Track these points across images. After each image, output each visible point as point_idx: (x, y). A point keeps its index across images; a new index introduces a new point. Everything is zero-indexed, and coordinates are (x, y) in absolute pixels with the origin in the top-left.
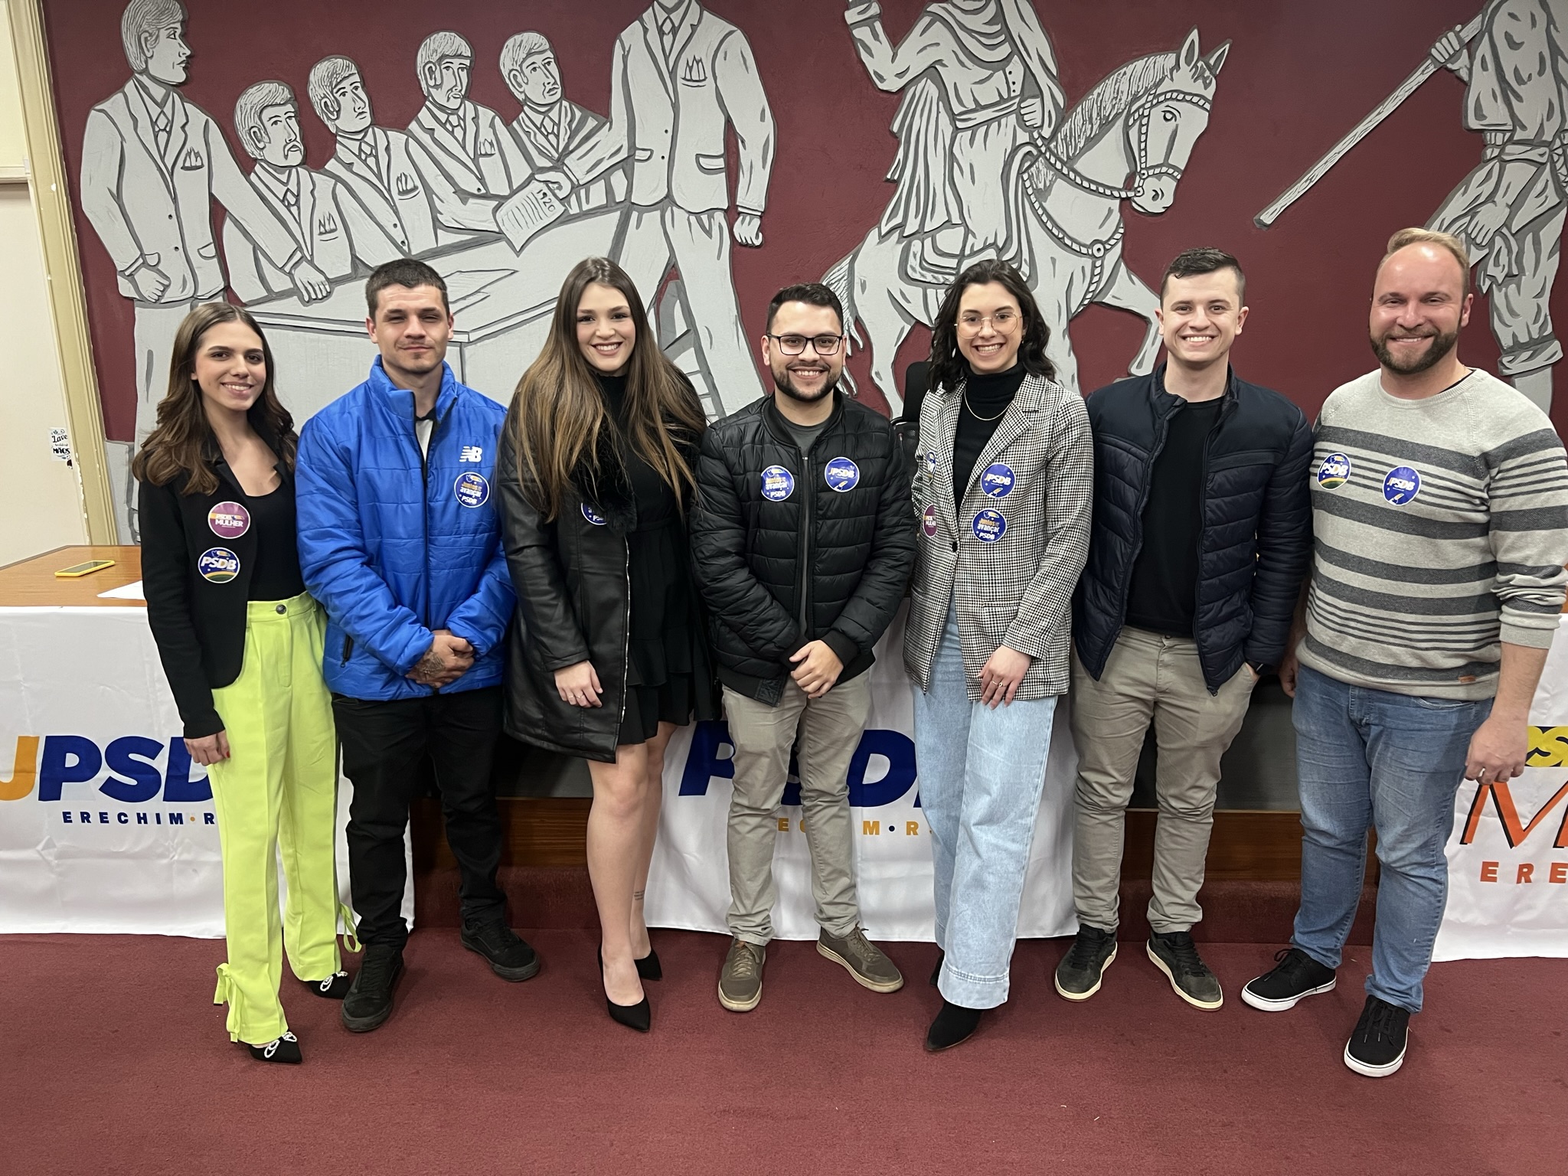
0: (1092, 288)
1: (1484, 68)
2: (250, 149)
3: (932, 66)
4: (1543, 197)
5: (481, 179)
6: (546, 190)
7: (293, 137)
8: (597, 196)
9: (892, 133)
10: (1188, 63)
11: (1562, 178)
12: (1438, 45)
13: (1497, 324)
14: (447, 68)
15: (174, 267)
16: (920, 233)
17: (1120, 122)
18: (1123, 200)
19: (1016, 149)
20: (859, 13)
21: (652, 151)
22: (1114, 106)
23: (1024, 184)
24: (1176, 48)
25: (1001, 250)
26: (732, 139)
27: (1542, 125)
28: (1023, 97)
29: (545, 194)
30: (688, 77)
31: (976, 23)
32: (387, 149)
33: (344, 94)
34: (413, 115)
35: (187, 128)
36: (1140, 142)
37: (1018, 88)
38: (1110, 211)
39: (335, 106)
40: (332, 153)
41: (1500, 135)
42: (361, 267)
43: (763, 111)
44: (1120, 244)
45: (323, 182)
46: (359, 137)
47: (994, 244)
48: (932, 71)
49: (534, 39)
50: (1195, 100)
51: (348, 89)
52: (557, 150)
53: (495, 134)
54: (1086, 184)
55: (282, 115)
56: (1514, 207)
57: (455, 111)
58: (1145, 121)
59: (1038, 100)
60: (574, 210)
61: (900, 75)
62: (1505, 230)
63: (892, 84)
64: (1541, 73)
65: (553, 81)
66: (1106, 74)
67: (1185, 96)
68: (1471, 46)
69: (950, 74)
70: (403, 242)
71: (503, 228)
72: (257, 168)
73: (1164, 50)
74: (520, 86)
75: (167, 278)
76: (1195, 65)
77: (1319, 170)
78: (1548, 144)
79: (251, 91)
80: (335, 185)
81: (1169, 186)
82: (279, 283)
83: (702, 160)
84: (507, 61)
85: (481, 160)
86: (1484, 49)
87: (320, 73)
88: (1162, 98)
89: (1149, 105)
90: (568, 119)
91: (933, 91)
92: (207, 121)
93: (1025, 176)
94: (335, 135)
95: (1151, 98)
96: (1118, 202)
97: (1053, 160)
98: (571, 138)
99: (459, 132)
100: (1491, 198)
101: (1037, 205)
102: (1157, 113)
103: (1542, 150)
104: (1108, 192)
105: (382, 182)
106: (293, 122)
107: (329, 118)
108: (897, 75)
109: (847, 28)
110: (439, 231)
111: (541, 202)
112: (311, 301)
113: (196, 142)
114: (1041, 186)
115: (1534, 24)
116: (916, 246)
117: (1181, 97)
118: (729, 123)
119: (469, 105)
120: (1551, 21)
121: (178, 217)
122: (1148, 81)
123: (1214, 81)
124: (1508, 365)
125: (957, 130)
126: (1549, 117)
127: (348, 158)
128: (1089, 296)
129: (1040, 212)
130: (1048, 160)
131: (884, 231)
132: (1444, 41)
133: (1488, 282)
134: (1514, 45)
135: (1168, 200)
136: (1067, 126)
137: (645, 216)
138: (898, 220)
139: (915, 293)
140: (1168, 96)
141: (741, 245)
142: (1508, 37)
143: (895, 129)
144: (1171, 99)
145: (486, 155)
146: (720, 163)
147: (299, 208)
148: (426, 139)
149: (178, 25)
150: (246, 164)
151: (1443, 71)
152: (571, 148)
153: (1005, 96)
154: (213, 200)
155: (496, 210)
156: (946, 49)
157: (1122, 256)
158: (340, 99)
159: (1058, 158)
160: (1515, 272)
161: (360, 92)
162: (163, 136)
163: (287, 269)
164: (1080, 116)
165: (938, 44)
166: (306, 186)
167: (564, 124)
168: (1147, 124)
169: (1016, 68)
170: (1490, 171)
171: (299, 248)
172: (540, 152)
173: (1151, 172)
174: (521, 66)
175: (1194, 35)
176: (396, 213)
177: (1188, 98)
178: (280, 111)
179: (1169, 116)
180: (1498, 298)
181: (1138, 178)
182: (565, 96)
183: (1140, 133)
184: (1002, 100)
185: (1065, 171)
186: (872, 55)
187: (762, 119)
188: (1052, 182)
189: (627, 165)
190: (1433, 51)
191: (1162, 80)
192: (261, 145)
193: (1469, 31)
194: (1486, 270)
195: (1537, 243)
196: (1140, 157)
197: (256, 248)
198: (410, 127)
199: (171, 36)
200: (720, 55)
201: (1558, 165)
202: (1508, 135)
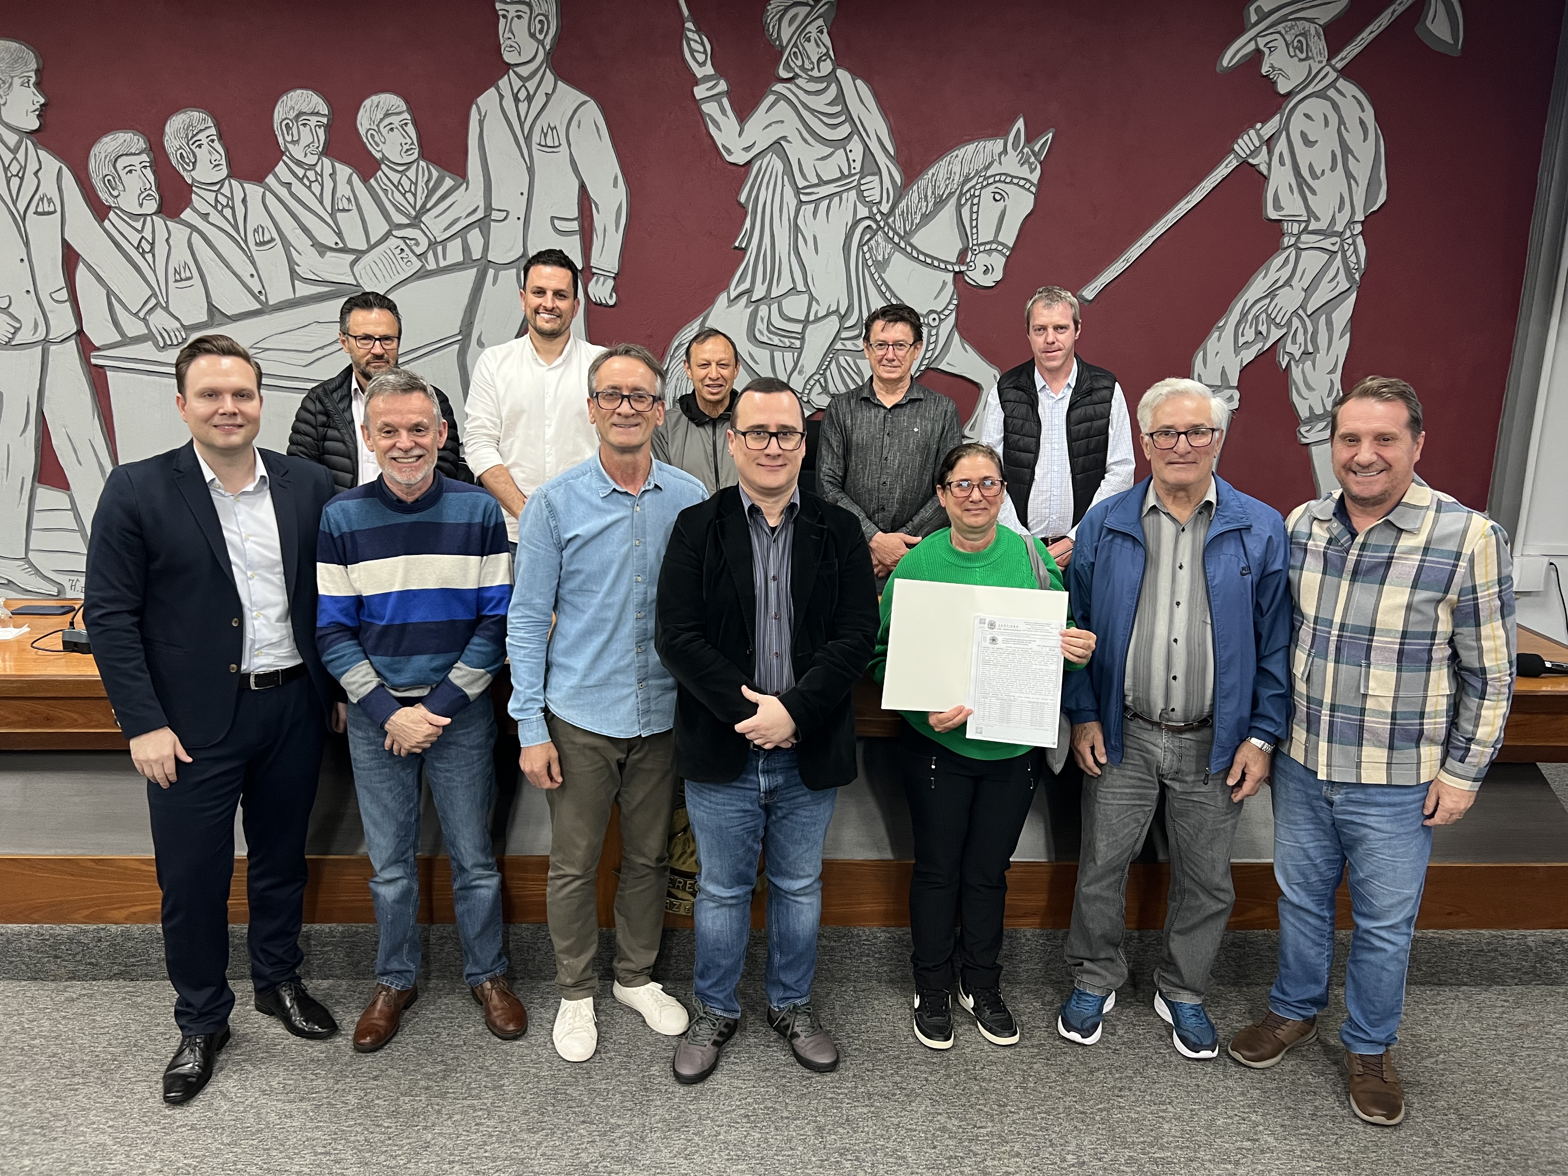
0: (928, 355)
1: (1282, 163)
2: (104, 196)
3: (777, 142)
4: (1334, 283)
5: (339, 234)
6: (404, 246)
7: (148, 186)
8: (454, 253)
9: (739, 203)
10: (1015, 148)
11: (1352, 265)
12: (1240, 141)
13: (1295, 398)
14: (304, 125)
15: (27, 310)
16: (766, 298)
17: (953, 201)
18: (956, 273)
19: (856, 223)
20: (708, 89)
21: (508, 212)
22: (947, 186)
23: (864, 256)
24: (1005, 134)
25: (843, 317)
26: (586, 203)
27: (1334, 217)
28: (863, 174)
29: (402, 250)
30: (543, 143)
31: (819, 103)
32: (244, 201)
33: (200, 146)
34: (270, 169)
35: (39, 174)
36: (971, 220)
37: (858, 165)
38: (945, 283)
39: (191, 157)
40: (188, 203)
41: (1296, 225)
42: (217, 314)
43: (616, 178)
44: (954, 314)
45: (180, 233)
46: (216, 188)
47: (837, 311)
48: (777, 147)
49: (391, 101)
50: (1022, 182)
51: (205, 141)
52: (414, 208)
53: (353, 190)
54: (922, 258)
55: (137, 163)
56: (1309, 291)
57: (312, 167)
58: (976, 201)
59: (877, 178)
60: (431, 265)
61: (747, 149)
62: (1300, 312)
63: (739, 157)
64: (1333, 169)
65: (410, 142)
66: (940, 156)
67: (1011, 180)
68: (1270, 143)
69: (795, 150)
70: (260, 292)
71: (360, 281)
72: (111, 215)
73: (994, 136)
74: (378, 145)
75: (18, 321)
76: (1021, 151)
77: (1135, 252)
78: (1340, 234)
79: (106, 140)
80: (191, 234)
81: (998, 262)
82: (134, 328)
83: (556, 222)
84: (364, 121)
85: (339, 215)
86: (1281, 145)
87: (175, 125)
88: (991, 180)
89: (979, 186)
90: (425, 179)
91: (779, 166)
92: (60, 168)
93: (865, 248)
94: (191, 186)
95: (981, 179)
96: (952, 274)
97: (891, 234)
98: (428, 197)
99: (316, 188)
100: (1288, 283)
101: (876, 276)
102: (987, 194)
103: (1334, 239)
104: (942, 266)
105: (239, 233)
106: (148, 172)
107: (184, 169)
108: (744, 149)
109: (697, 103)
110: (296, 282)
111: (399, 257)
112: (165, 347)
113: (49, 188)
114: (880, 258)
115: (1327, 124)
116: (763, 310)
117: (1008, 180)
118: (583, 187)
119: (326, 161)
120: (1341, 121)
121: (30, 261)
122: (979, 165)
123: (1039, 167)
124: (1305, 434)
125: (801, 202)
126: (1341, 208)
127: (204, 208)
128: (925, 362)
129: (880, 282)
130: (887, 234)
131: (733, 295)
132: (1246, 137)
133: (1287, 359)
134: (1308, 143)
135: (998, 275)
136: (903, 204)
137: (502, 273)
138: (746, 285)
139: (762, 355)
140: (997, 178)
141: (596, 304)
142: (1303, 135)
143: (743, 199)
144: (1000, 181)
145: (344, 210)
146: (575, 226)
147: (154, 256)
148: (283, 192)
149: (32, 74)
150: (100, 211)
151: (1245, 165)
152: (428, 206)
153: (846, 173)
154: (66, 245)
155: (353, 264)
156: (790, 127)
157: (956, 325)
158: (197, 150)
159: (895, 232)
160: (1311, 350)
161: (217, 145)
162: (15, 182)
163: (141, 315)
164: (916, 194)
165: (782, 122)
166: (161, 234)
167: (421, 184)
168: (978, 204)
169: (856, 146)
170: (1287, 259)
171: (154, 294)
172: (398, 210)
173: (982, 248)
174: (378, 126)
175: (1020, 124)
176: (253, 263)
177: (1016, 181)
178: (135, 160)
179: (998, 197)
180: (1296, 373)
181: (970, 253)
182: (423, 156)
183: (972, 212)
184: (843, 176)
185: (902, 245)
186: (720, 130)
187: (615, 185)
188: (890, 255)
189: (484, 224)
190: (1236, 147)
191: (991, 164)
192: (115, 193)
193: (1268, 129)
194: (1284, 348)
195: (1329, 324)
196: (972, 234)
197: (110, 293)
198: (267, 180)
199: (25, 84)
200: (574, 123)
201: (1348, 254)
202: (1303, 225)
